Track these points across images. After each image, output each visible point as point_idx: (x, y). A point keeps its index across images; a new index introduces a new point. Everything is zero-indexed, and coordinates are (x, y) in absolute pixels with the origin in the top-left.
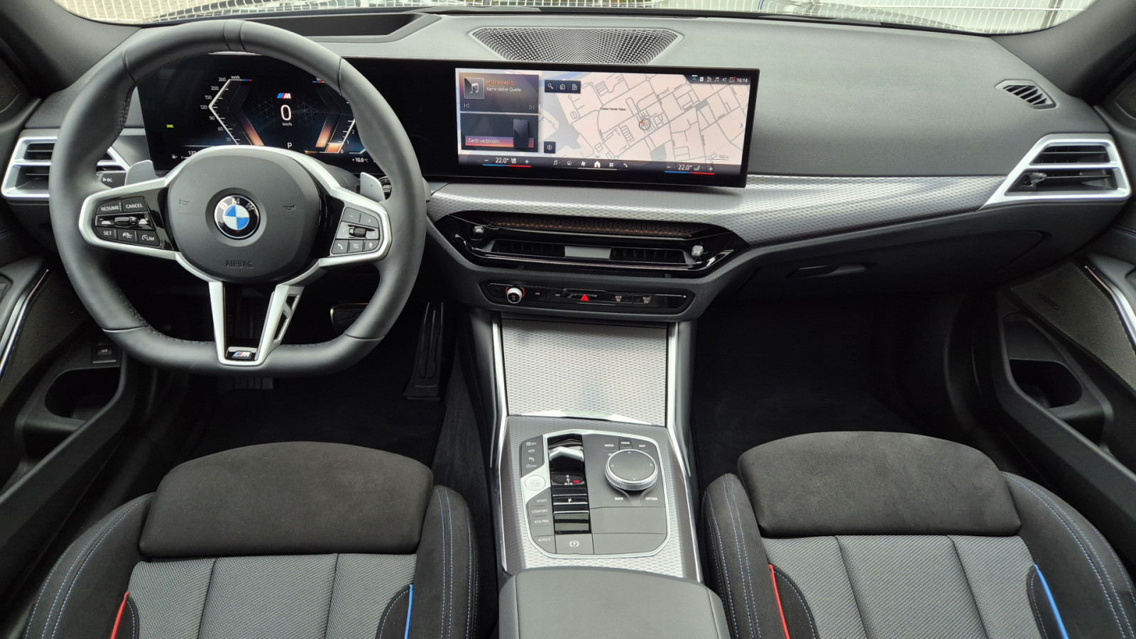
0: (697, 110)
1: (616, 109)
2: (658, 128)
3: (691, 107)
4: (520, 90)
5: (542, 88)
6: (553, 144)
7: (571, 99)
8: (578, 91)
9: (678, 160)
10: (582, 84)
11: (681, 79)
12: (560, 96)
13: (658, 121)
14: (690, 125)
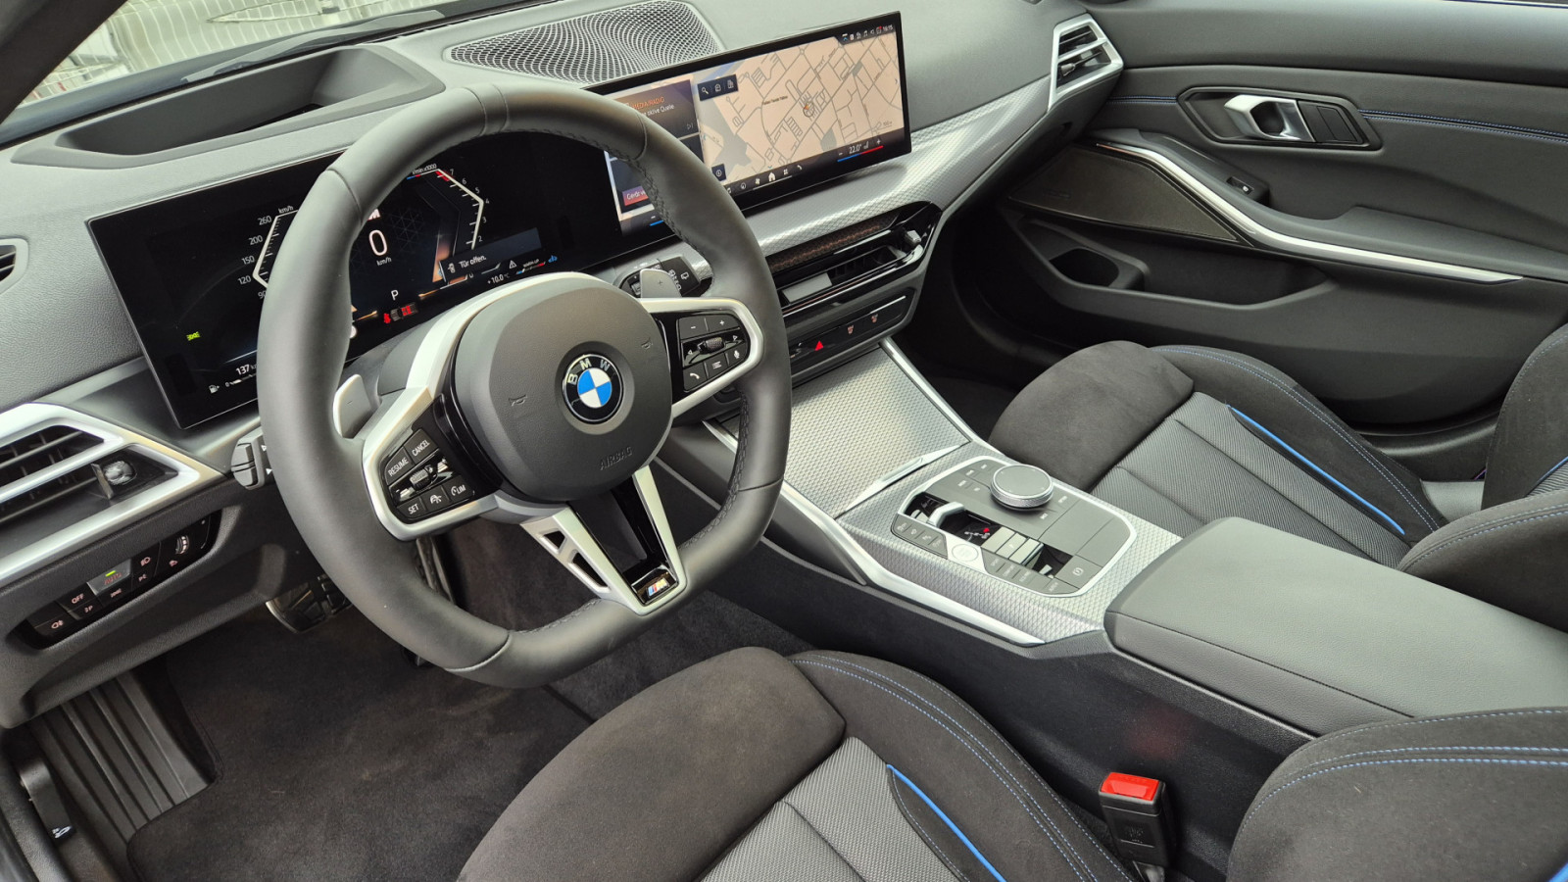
0: (854, 76)
1: (778, 100)
2: (823, 110)
3: (848, 74)
4: (672, 107)
5: (696, 96)
6: (722, 167)
7: (730, 101)
8: (735, 89)
9: (848, 141)
10: (738, 77)
11: (832, 41)
12: (716, 100)
13: (820, 101)
14: (851, 96)
